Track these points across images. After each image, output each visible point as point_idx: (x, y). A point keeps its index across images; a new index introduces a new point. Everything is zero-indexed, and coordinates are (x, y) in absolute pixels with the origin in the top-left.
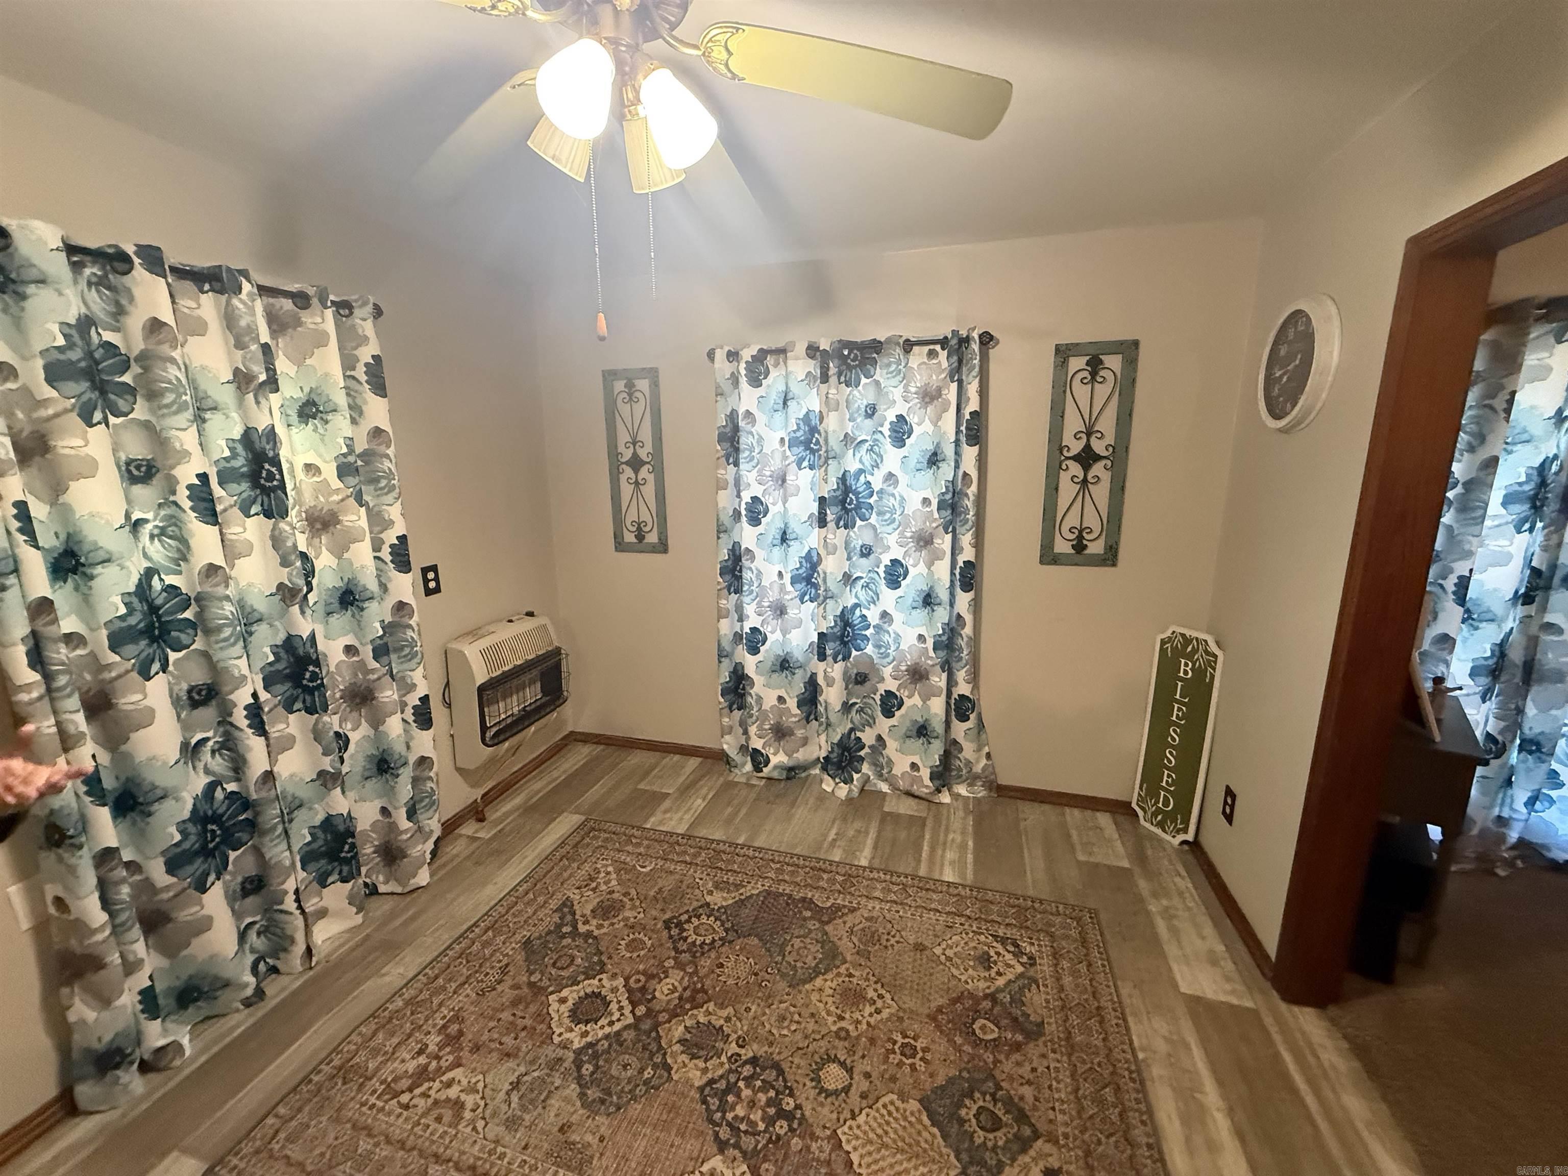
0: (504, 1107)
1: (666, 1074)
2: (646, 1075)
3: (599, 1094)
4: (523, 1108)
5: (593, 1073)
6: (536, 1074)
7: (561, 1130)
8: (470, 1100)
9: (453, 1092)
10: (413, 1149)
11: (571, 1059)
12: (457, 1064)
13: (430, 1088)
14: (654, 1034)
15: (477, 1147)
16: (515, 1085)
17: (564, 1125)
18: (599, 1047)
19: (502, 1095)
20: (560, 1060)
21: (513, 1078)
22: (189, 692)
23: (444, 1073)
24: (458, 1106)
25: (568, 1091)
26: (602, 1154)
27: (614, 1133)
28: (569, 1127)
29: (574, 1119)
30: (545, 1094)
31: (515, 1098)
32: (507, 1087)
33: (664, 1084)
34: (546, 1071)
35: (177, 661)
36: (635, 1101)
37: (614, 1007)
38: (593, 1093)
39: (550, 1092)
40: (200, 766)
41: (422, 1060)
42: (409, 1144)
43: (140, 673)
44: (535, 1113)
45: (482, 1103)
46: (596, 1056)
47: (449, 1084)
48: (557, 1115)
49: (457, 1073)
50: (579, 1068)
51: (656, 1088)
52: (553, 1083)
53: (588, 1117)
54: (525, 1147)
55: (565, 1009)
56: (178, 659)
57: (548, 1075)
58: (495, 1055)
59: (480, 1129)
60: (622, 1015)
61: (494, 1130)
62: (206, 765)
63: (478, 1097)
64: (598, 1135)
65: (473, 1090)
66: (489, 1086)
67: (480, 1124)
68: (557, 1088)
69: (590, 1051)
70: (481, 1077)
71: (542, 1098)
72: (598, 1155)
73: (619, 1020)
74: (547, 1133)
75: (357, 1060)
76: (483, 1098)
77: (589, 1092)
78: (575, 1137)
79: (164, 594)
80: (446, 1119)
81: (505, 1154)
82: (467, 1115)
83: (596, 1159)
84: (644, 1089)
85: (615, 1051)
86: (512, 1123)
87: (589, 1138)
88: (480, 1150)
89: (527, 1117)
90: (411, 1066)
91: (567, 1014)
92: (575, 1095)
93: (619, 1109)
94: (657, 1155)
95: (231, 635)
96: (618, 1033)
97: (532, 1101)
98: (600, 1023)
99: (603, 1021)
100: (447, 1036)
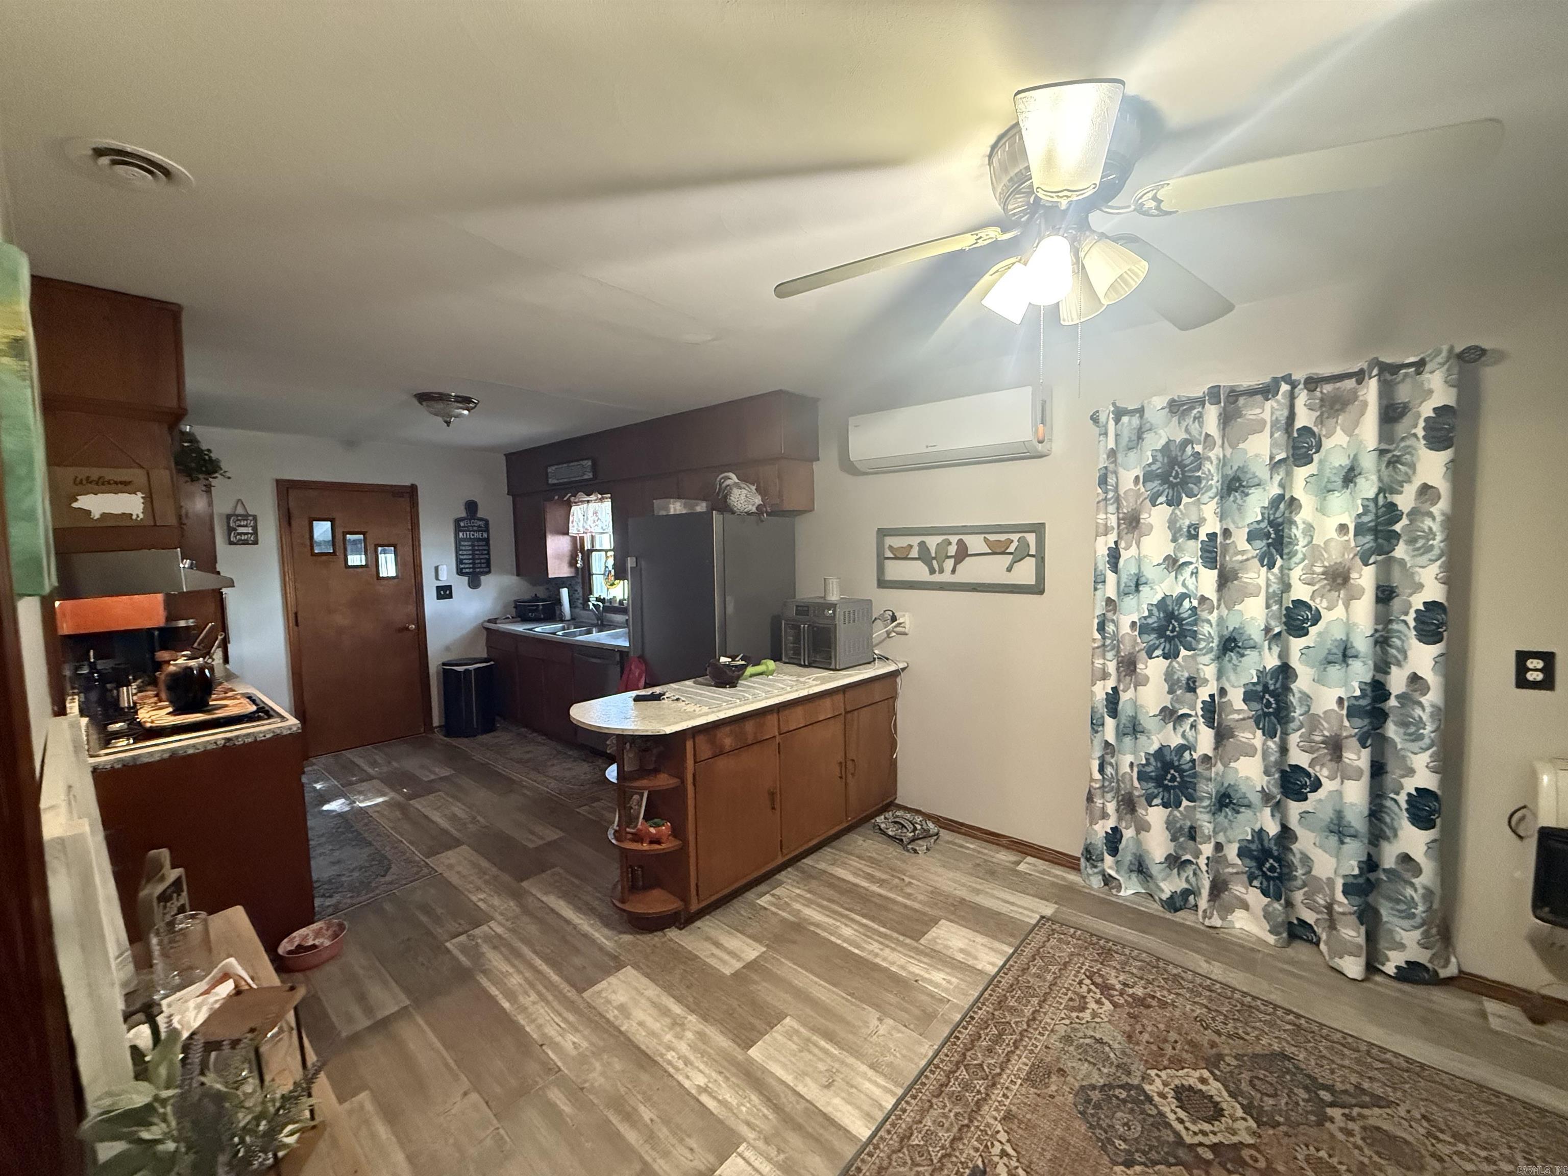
0: (1081, 1034)
1: (1120, 1160)
2: (1117, 1142)
3: (1095, 1099)
4: (1079, 1047)
5: (1117, 1098)
6: (1112, 1055)
7: (1060, 1070)
8: (1087, 1015)
9: (1093, 1005)
10: (1051, 990)
11: (1130, 1081)
12: (1115, 1005)
13: (1095, 993)
14: (1172, 1160)
15: (1049, 1021)
16: (1100, 1041)
17: (1065, 1072)
18: (1147, 1106)
19: (1090, 1033)
20: (1129, 1073)
21: (1105, 1039)
22: (1188, 679)
23: (1108, 999)
24: (1083, 1009)
25: (1097, 1077)
26: (1039, 1095)
27: (1057, 1106)
28: (1063, 1075)
29: (1070, 1079)
30: (1092, 1060)
31: (1088, 1041)
32: (1098, 1036)
33: (1109, 1157)
34: (1116, 1062)
35: (1185, 657)
36: (1090, 1128)
37: (1207, 1127)
38: (1096, 1095)
39: (1095, 1065)
40: (1180, 730)
41: (1118, 986)
42: (1054, 988)
43: (1147, 653)
44: (1075, 1053)
45: (1084, 1021)
46: (1135, 1101)
47: (1098, 1002)
48: (1073, 1068)
49: (1108, 1006)
50: (1121, 1087)
51: (1103, 1148)
52: (1104, 1066)
53: (1071, 1089)
54: (1047, 1047)
55: (1193, 1081)
56: (1188, 656)
57: (1112, 1063)
58: (1128, 1028)
59: (1063, 1021)
60: (1195, 1133)
61: (1062, 1030)
62: (1184, 731)
63: (1089, 1019)
64: (1055, 1094)
65: (1095, 1015)
66: (1098, 1026)
67: (1067, 1022)
68: (1099, 1070)
69: (1142, 1098)
70: (1106, 1020)
71: (1089, 1058)
72: (1039, 1092)
73: (1187, 1129)
74: (1058, 1059)
75: (1115, 955)
76: (1088, 1022)
77: (1097, 1092)
78: (1054, 1078)
79: (1190, 612)
80: (1071, 1003)
81: (1043, 1035)
82: (1074, 1014)
83: (1036, 1091)
84: (1103, 1137)
85: (1144, 1120)
86: (1067, 1039)
87: (1053, 1088)
88: (1046, 1023)
89: (1072, 1048)
90: (1112, 981)
91: (1185, 1082)
92: (1094, 1082)
93: (1080, 1113)
94: (1035, 1135)
95: (1204, 648)
96: (1168, 1125)
97: (1086, 1052)
98: (1178, 1110)
99: (1182, 1114)
100: (1144, 999)
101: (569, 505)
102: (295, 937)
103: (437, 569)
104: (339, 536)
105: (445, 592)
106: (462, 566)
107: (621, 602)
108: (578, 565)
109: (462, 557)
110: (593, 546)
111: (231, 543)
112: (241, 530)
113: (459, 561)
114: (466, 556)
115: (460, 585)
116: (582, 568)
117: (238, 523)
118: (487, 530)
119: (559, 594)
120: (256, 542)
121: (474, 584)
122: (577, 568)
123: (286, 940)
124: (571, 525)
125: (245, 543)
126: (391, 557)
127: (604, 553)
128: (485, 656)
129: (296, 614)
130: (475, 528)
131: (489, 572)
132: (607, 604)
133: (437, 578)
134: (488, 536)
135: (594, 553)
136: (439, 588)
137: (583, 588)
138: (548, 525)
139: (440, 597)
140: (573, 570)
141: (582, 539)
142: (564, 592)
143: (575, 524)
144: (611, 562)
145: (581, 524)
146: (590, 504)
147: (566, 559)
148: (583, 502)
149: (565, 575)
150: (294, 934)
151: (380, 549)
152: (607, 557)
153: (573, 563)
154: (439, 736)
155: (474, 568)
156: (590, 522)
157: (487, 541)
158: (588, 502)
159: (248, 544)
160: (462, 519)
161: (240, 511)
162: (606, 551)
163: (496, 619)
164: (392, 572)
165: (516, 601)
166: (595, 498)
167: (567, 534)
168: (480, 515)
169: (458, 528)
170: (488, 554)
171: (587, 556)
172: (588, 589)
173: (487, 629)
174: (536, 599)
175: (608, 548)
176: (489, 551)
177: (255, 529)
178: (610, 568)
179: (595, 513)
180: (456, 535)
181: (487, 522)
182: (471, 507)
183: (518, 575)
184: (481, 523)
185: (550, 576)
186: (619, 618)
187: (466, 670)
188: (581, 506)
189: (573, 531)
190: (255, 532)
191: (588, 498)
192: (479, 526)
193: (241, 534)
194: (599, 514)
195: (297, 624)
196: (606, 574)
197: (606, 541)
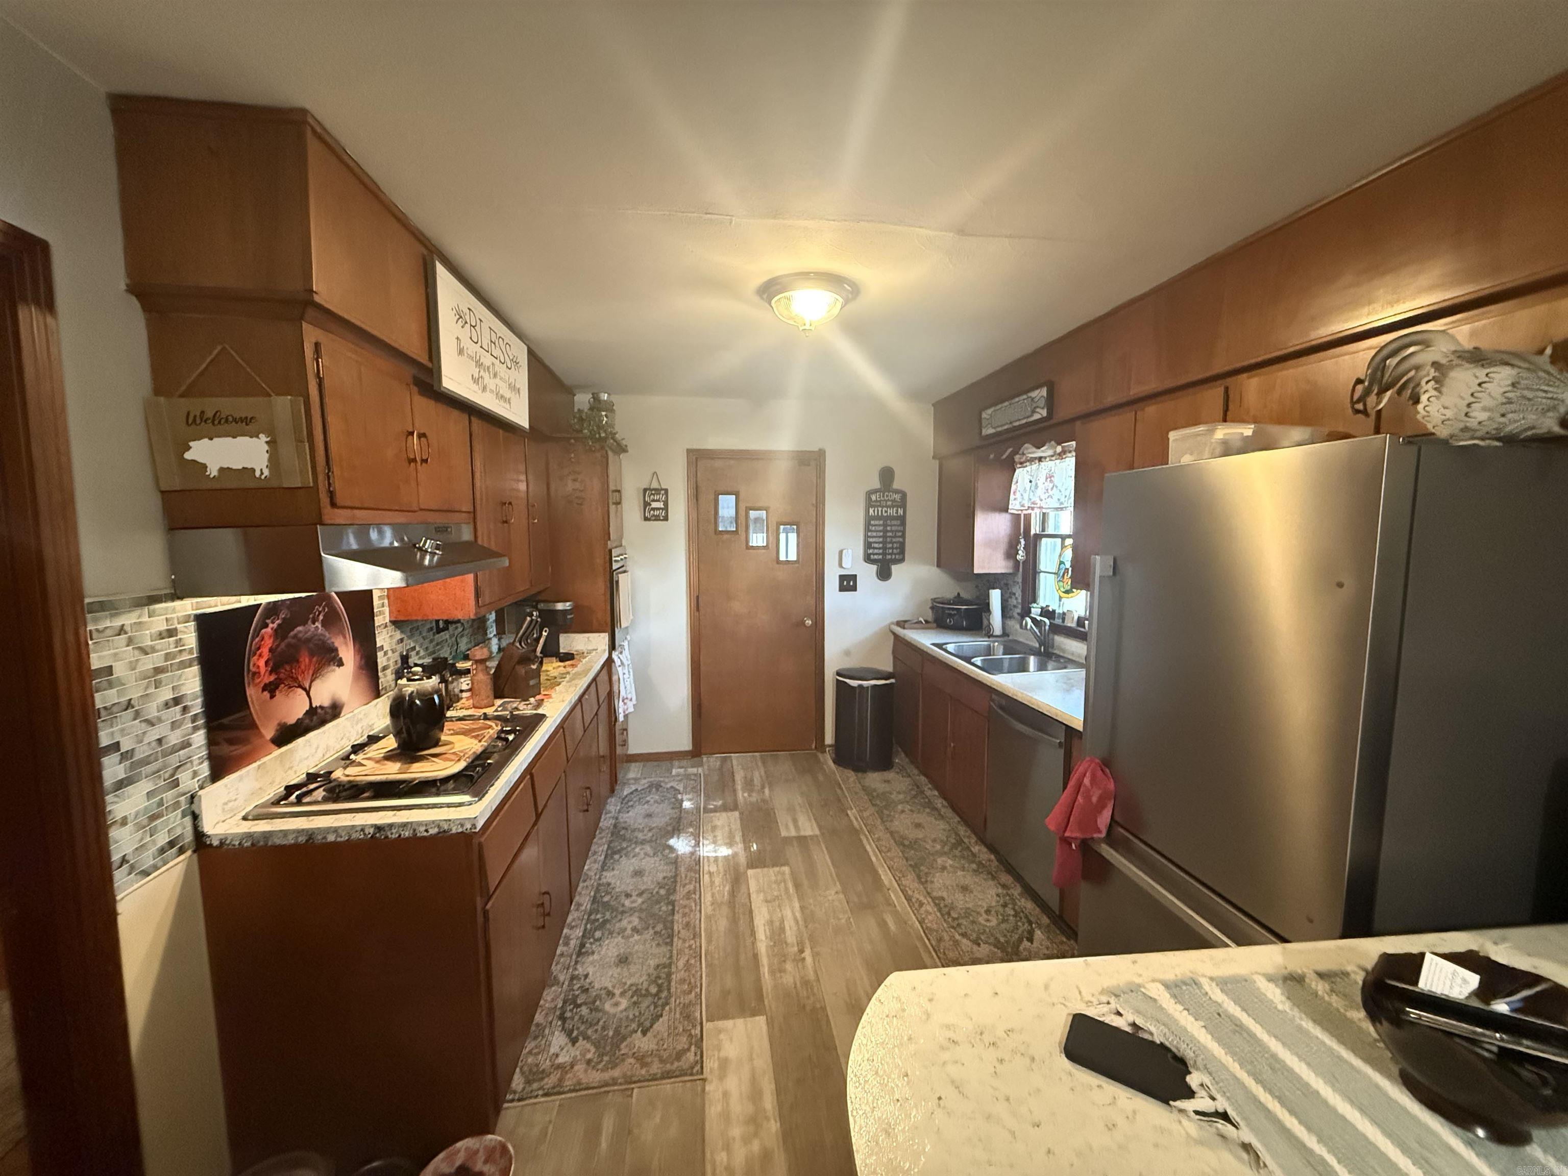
101: (1010, 467)
102: (459, 1151)
103: (841, 553)
104: (742, 513)
105: (848, 583)
106: (871, 551)
107: (1080, 621)
108: (1019, 557)
109: (871, 540)
110: (1043, 530)
111: (646, 519)
112: (654, 505)
113: (868, 545)
114: (876, 540)
115: (866, 574)
116: (1024, 562)
117: (652, 497)
118: (903, 504)
119: (988, 596)
120: (666, 519)
121: (884, 574)
122: (1017, 562)
123: (441, 1156)
124: (1012, 497)
125: (657, 518)
126: (793, 537)
127: (1059, 540)
128: (890, 669)
129: (698, 597)
130: (889, 503)
131: (902, 560)
132: (1058, 621)
133: (841, 565)
134: (905, 512)
135: (1044, 540)
136: (842, 578)
137: (1023, 591)
138: (979, 496)
139: (842, 589)
140: (1010, 564)
141: (1028, 518)
142: (995, 596)
143: (1018, 495)
144: (1068, 555)
145: (1026, 496)
146: (1042, 464)
147: (1003, 547)
148: (1032, 460)
149: (999, 571)
150: (459, 1145)
151: (782, 527)
152: (1063, 546)
153: (1011, 553)
154: (828, 760)
155: (884, 554)
156: (1040, 492)
157: (902, 520)
158: (1040, 459)
159: (660, 520)
160: (875, 491)
161: (655, 485)
162: (1063, 538)
163: (905, 621)
164: (793, 557)
165: (934, 600)
166: (1050, 452)
167: (1006, 509)
168: (896, 486)
169: (869, 504)
170: (903, 536)
171: (1033, 544)
172: (1031, 593)
173: (896, 636)
174: (958, 600)
175: (1068, 533)
176: (904, 532)
177: (666, 504)
178: (1068, 565)
179: (1050, 477)
180: (867, 511)
181: (904, 495)
182: (887, 475)
183: (938, 566)
184: (897, 497)
185: (975, 572)
186: (1075, 648)
187: (860, 686)
188: (1028, 468)
189: (1014, 506)
190: (666, 508)
191: (1039, 453)
192: (894, 501)
193: (654, 509)
194: (1055, 479)
195: (698, 610)
196: (1059, 575)
197: (1064, 522)
